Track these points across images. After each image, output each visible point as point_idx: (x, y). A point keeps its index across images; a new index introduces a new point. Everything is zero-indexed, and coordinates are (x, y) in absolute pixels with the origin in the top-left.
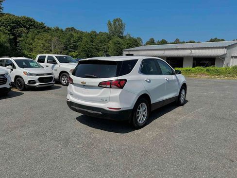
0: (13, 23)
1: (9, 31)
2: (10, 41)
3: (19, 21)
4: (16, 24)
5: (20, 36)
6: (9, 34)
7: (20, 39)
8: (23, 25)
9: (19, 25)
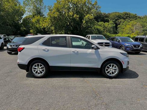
0: (117, 17)
1: (113, 22)
2: (113, 28)
3: (120, 15)
4: (118, 17)
5: (119, 25)
6: (113, 24)
7: (119, 26)
8: (122, 17)
9: (120, 18)
